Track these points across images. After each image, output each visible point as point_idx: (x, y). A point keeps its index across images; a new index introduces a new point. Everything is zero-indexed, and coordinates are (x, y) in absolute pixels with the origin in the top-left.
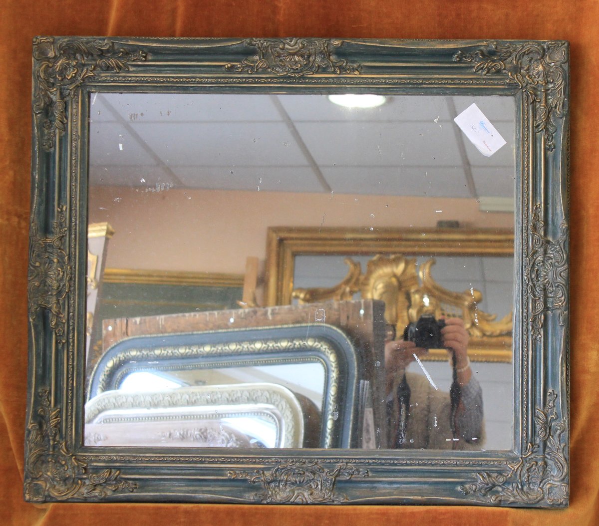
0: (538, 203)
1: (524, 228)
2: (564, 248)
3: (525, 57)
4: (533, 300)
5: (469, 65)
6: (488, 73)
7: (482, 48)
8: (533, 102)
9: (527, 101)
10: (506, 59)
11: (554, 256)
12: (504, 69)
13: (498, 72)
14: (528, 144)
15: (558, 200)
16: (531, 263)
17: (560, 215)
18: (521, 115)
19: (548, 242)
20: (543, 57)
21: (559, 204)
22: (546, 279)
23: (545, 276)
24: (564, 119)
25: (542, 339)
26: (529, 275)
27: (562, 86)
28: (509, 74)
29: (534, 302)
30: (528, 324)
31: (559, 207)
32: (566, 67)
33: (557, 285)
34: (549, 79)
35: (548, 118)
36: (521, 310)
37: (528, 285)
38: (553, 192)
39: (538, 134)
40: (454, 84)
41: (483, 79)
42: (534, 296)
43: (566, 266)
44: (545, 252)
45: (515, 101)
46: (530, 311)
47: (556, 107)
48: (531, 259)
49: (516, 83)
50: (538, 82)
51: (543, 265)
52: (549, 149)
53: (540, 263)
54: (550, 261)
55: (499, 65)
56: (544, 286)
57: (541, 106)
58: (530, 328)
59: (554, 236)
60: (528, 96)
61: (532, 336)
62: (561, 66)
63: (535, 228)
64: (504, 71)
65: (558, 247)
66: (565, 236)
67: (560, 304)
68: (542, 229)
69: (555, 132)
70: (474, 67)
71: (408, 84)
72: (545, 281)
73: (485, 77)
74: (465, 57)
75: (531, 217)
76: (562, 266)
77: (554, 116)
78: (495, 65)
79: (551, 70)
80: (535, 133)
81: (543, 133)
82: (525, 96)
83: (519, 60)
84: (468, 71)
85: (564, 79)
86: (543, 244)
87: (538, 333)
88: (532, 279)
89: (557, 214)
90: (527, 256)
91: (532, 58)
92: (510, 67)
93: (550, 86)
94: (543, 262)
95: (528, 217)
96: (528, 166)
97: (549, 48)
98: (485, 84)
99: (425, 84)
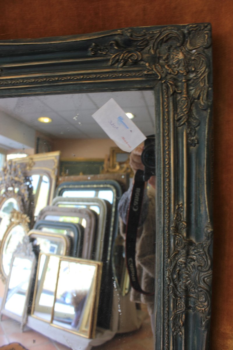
0: (181, 203)
1: (166, 229)
2: (208, 253)
3: (164, 44)
4: (174, 299)
5: (105, 58)
6: (124, 65)
7: (116, 38)
8: (173, 94)
9: (167, 93)
10: (143, 49)
11: (197, 258)
12: (141, 60)
13: (136, 63)
14: (169, 140)
15: (202, 201)
16: (173, 264)
17: (204, 217)
18: (161, 108)
19: (191, 243)
20: (183, 44)
21: (203, 205)
22: (188, 281)
23: (187, 278)
24: (209, 111)
25: (183, 337)
26: (170, 277)
27: (206, 74)
28: (147, 64)
29: (175, 302)
30: (169, 321)
31: (204, 208)
32: (209, 52)
33: (200, 289)
34: (190, 68)
35: (190, 111)
36: (162, 308)
37: (169, 285)
38: (196, 191)
39: (180, 128)
40: (90, 79)
41: (120, 72)
42: (176, 295)
43: (210, 271)
44: (188, 254)
45: (155, 94)
46: (172, 309)
47: (199, 98)
48: (172, 260)
49: (154, 74)
50: (178, 72)
51: (186, 267)
52: (191, 145)
53: (182, 265)
54: (193, 263)
55: (136, 55)
56: (186, 287)
57: (182, 98)
58: (171, 325)
59: (198, 238)
60: (168, 87)
61: (173, 332)
62: (204, 52)
63: (177, 229)
64: (142, 63)
65: (201, 250)
66: (209, 241)
67: (203, 309)
68: (185, 230)
69: (198, 125)
70: (109, 60)
71: (45, 82)
72: (187, 283)
73: (121, 69)
74: (100, 50)
75: (174, 217)
76: (206, 271)
77: (197, 108)
78: (131, 56)
79: (193, 58)
80: (177, 127)
81: (185, 127)
82: (164, 87)
83: (157, 48)
84: (104, 65)
85: (208, 66)
86: (185, 246)
87: (179, 330)
88: (173, 280)
89: (201, 215)
90: (169, 257)
91: (171, 46)
92: (148, 57)
93: (192, 76)
94: (185, 264)
95: (169, 217)
96: (169, 164)
97: (189, 33)
98: (121, 77)
99: (61, 81)
